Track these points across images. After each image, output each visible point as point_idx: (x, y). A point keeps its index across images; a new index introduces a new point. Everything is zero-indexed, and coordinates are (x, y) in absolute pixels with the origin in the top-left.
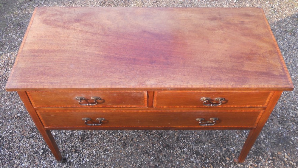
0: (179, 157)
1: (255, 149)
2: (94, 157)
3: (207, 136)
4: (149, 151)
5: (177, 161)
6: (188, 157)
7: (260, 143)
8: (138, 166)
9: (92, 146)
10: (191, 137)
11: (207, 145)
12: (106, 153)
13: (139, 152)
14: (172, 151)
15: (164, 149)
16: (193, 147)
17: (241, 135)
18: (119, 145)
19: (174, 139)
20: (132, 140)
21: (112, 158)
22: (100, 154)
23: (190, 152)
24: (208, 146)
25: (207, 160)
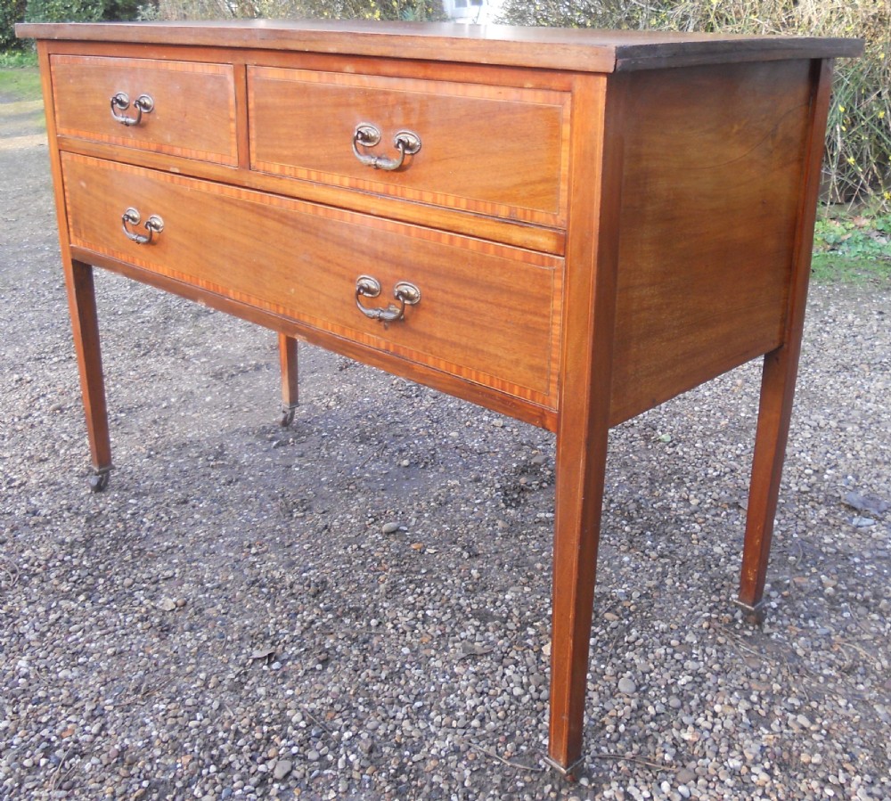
0: (408, 634)
1: (706, 580)
2: (21, 681)
3: (509, 571)
4: (277, 632)
5: (403, 646)
6: (448, 630)
7: (717, 566)
8: (232, 679)
9: (14, 648)
10: (446, 580)
11: (516, 592)
12: (81, 660)
13: (233, 641)
14: (374, 622)
15: (342, 621)
16: (461, 601)
17: (641, 554)
18: (138, 634)
19: (376, 591)
20: (200, 611)
21: (108, 672)
22: (51, 668)
23: (454, 616)
24: (520, 594)
25: (528, 629)
